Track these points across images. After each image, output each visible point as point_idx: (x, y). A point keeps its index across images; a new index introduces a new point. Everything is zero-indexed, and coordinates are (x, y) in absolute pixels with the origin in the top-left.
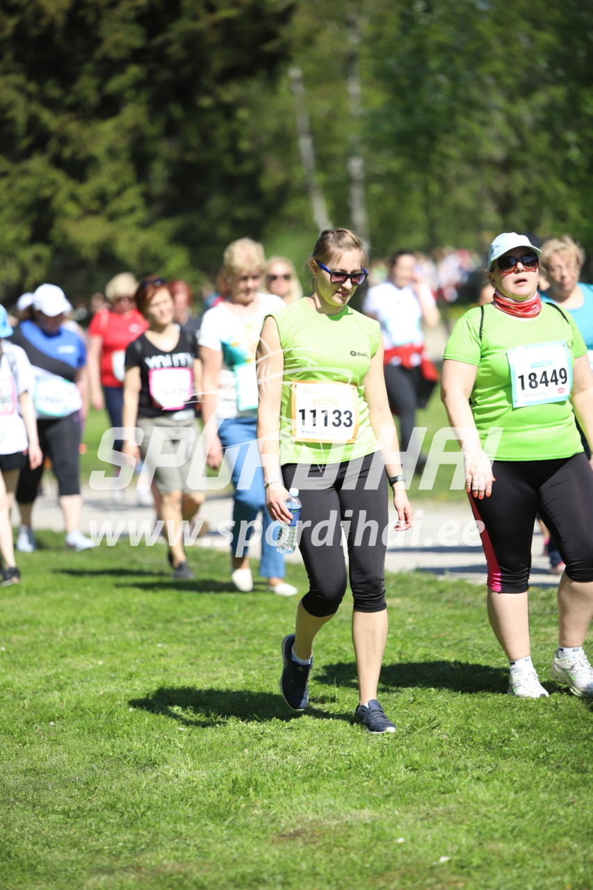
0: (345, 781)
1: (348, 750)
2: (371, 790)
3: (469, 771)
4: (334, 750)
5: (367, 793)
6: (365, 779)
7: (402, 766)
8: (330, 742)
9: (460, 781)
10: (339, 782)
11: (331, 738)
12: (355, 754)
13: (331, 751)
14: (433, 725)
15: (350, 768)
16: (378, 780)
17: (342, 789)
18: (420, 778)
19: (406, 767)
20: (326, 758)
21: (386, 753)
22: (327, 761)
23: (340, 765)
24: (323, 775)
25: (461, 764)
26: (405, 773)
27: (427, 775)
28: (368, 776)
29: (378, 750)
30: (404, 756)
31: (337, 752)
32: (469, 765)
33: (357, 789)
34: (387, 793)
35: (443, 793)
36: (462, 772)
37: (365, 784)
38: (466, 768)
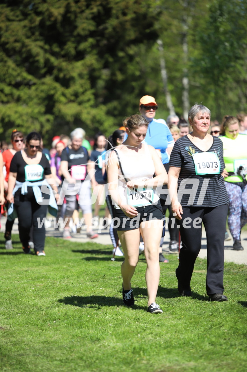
0: (182, 349)
1: (183, 336)
2: (194, 353)
3: (237, 346)
4: (177, 336)
5: (192, 355)
6: (191, 348)
7: (207, 344)
8: (176, 332)
9: (233, 351)
10: (180, 349)
11: (176, 330)
12: (186, 337)
13: (176, 336)
14: (220, 325)
15: (184, 344)
16: (197, 349)
17: (181, 353)
18: (215, 349)
19: (209, 344)
20: (174, 339)
21: (200, 337)
22: (174, 340)
23: (180, 342)
24: (173, 347)
25: (233, 343)
26: (209, 346)
27: (218, 347)
28: (192, 348)
29: (197, 336)
30: (208, 339)
31: (178, 336)
32: (237, 343)
33: (188, 353)
34: (201, 355)
35: (226, 355)
36: (234, 347)
37: (191, 351)
38: (235, 345)
